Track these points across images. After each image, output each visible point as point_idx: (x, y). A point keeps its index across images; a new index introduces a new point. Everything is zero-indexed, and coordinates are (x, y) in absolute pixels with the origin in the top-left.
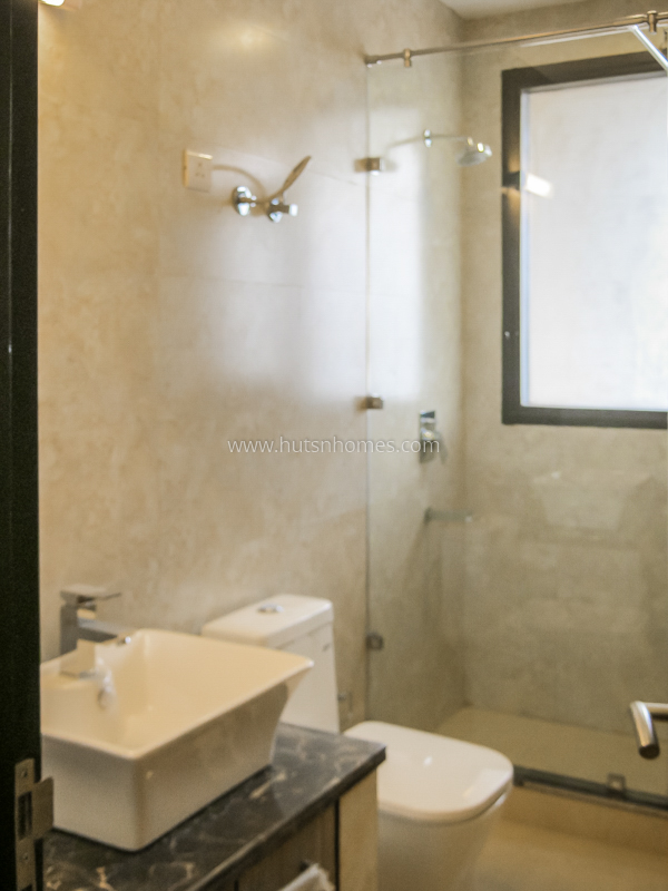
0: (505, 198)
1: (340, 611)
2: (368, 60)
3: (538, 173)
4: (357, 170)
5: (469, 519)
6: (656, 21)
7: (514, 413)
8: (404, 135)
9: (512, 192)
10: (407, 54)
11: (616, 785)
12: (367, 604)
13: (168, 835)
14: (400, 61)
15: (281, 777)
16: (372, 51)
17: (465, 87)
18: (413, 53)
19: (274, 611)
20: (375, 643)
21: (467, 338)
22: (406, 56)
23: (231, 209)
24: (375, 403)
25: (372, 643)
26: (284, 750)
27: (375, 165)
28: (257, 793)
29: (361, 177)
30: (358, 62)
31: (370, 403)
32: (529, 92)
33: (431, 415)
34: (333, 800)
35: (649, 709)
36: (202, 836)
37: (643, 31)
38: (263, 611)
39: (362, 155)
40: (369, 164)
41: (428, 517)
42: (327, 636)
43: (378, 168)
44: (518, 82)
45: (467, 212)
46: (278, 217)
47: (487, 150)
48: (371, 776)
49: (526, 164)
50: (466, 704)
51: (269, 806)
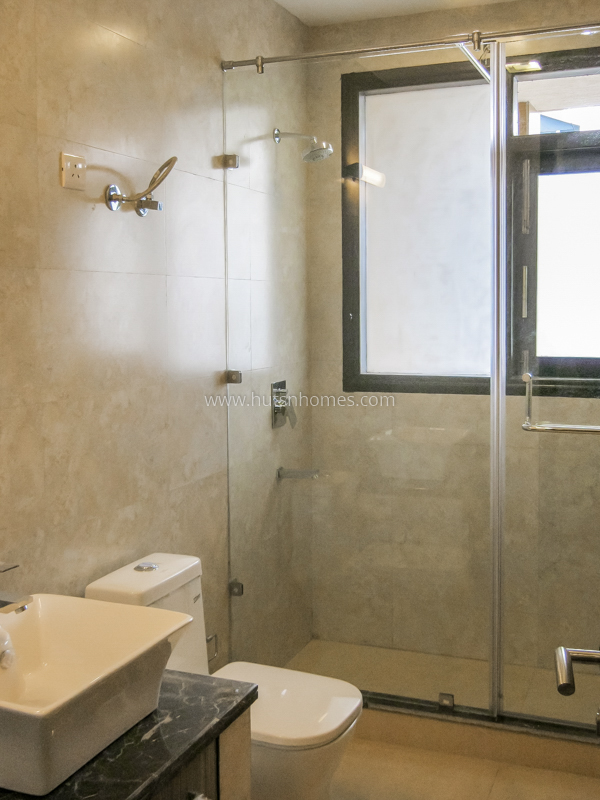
0: (344, 188)
1: (206, 566)
2: (225, 66)
3: (373, 167)
4: (215, 166)
5: (316, 476)
6: (479, 41)
7: (355, 381)
8: (256, 133)
9: (351, 183)
10: (260, 62)
11: (446, 702)
12: (229, 557)
13: (70, 778)
14: (254, 67)
15: (168, 720)
16: (227, 58)
17: (309, 89)
18: (264, 61)
19: (150, 569)
20: (236, 590)
21: (312, 316)
22: (260, 63)
23: (102, 206)
24: (234, 377)
25: (234, 589)
26: (167, 695)
27: (231, 162)
28: (147, 736)
29: (219, 172)
30: (216, 67)
31: (230, 377)
32: (365, 95)
33: (282, 385)
34: (213, 738)
35: (567, 653)
36: (101, 778)
37: (468, 48)
38: (139, 569)
39: (219, 153)
40: (226, 161)
41: (280, 475)
42: (197, 589)
43: (235, 166)
44: (356, 85)
45: (311, 201)
46: (145, 212)
47: (331, 148)
48: (245, 713)
49: (363, 158)
50: (315, 637)
51: (158, 747)
